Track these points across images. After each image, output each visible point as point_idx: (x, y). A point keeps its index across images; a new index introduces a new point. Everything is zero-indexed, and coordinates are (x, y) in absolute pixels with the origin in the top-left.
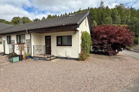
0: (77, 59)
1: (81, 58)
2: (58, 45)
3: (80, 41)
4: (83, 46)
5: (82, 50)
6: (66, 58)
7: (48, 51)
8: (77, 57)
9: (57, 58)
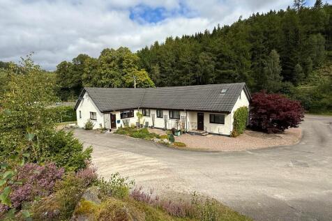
0: (229, 136)
1: (232, 135)
2: (211, 122)
3: (233, 120)
4: (235, 124)
5: (234, 128)
6: (219, 135)
7: (201, 127)
8: (229, 134)
9: (210, 134)
